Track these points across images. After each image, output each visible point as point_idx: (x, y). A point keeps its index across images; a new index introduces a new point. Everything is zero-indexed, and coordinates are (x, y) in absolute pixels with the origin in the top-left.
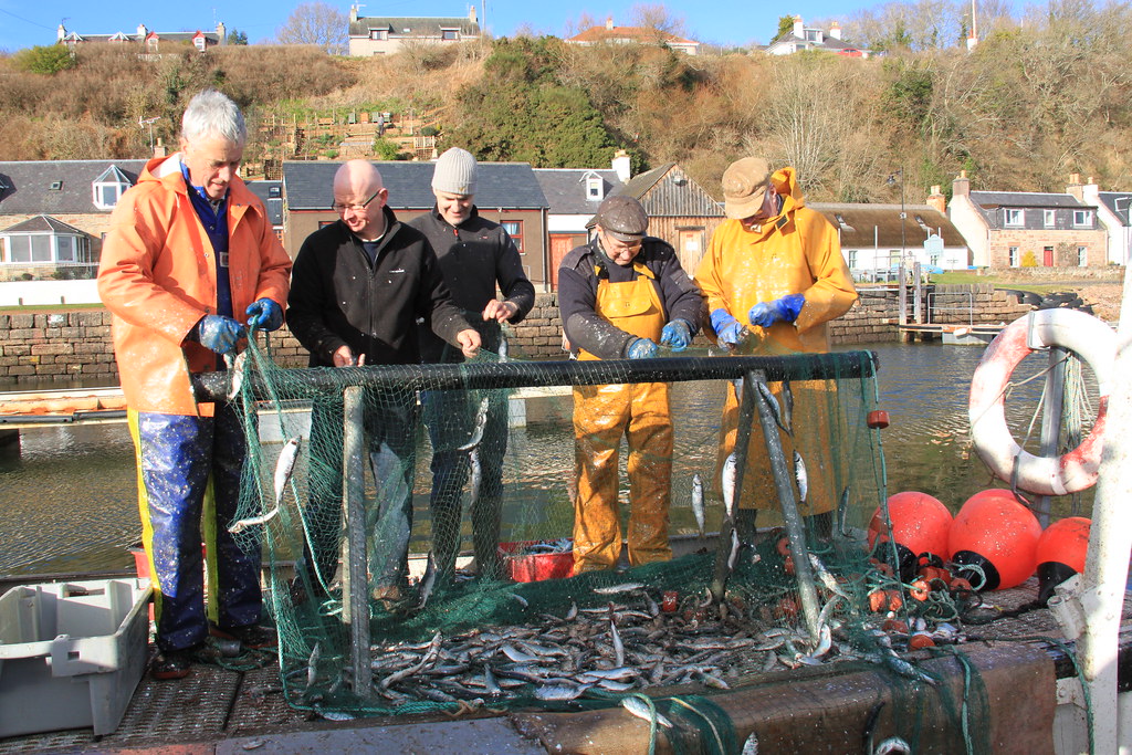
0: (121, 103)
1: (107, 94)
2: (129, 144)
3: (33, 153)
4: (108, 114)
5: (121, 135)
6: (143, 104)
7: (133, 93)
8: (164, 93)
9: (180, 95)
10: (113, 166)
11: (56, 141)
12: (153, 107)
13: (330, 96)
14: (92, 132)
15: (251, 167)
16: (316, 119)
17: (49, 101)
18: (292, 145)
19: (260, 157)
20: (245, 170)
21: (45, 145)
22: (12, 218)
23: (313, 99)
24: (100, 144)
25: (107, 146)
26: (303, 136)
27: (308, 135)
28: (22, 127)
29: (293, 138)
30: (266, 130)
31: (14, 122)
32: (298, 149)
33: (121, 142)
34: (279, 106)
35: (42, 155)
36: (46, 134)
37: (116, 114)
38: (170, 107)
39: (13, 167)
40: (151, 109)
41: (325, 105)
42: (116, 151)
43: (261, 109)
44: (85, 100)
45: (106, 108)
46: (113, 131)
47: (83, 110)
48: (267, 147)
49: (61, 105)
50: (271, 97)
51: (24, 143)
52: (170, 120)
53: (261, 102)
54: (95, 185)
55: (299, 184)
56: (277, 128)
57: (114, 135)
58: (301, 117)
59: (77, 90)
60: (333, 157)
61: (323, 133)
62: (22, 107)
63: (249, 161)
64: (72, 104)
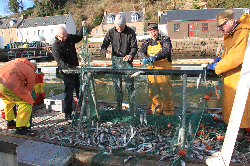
2: (139, 8)
3: (121, 10)
4: (135, 1)
5: (138, 6)
10: (135, 13)
11: (125, 8)
14: (132, 5)
15: (164, 11)
18: (173, 6)
19: (166, 9)
20: (163, 12)
21: (123, 9)
24: (133, 8)
25: (135, 8)
26: (176, 4)
28: (119, 6)
29: (174, 4)
30: (168, 3)
31: (118, 5)
32: (175, 7)
33: (138, 7)
35: (123, 11)
36: (123, 7)
37: (137, 2)
42: (136, 9)
46: (136, 5)
47: (130, 1)
48: (168, 6)
49: (126, 0)
52: (147, 2)
54: (131, 17)
55: (170, 15)
56: (170, 2)
57: (136, 6)
60: (182, 8)
61: (180, 3)
62: (120, 2)
63: (164, 10)
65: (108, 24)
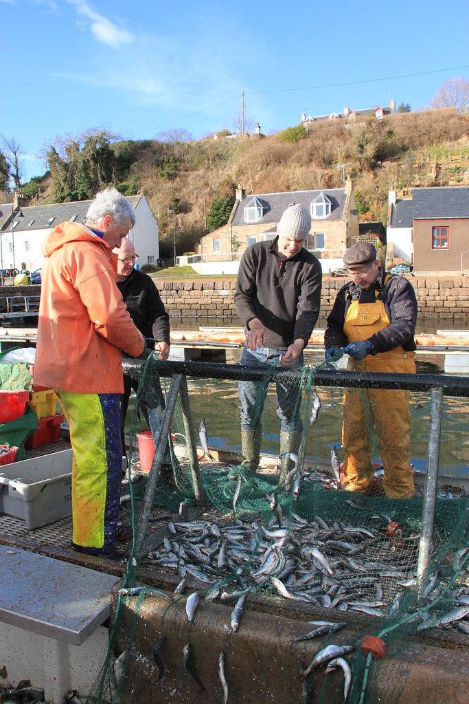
0: (331, 155)
1: (324, 151)
2: (335, 179)
3: (284, 187)
4: (324, 162)
5: (331, 174)
6: (343, 154)
7: (338, 149)
8: (355, 147)
9: (365, 147)
10: (322, 193)
11: (295, 180)
12: (349, 156)
13: (460, 141)
14: (314, 173)
15: (406, 190)
16: (449, 157)
17: (293, 157)
18: (433, 175)
19: (412, 183)
20: (402, 192)
21: (290, 182)
22: (269, 225)
23: (448, 144)
24: (319, 180)
25: (323, 181)
26: (440, 168)
27: (443, 167)
28: (279, 174)
29: (433, 170)
30: (417, 166)
31: (276, 170)
32: (436, 177)
33: (331, 178)
34: (426, 150)
35: (288, 188)
36: (291, 176)
37: (328, 162)
38: (360, 156)
39: (270, 196)
40: (348, 157)
41: (456, 147)
42: (327, 183)
43: (414, 153)
44: (312, 155)
45: (323, 159)
46: (326, 171)
47: (311, 161)
48: (417, 176)
49: (299, 159)
50: (421, 144)
51: (280, 182)
52: (359, 163)
53: (414, 148)
54: (311, 205)
55: (421, 202)
56: (423, 164)
57: (327, 174)
58: (439, 157)
59: (308, 149)
60: (459, 181)
61: (453, 166)
62: (280, 162)
63: (405, 186)
64: (305, 158)
65: (247, 224)
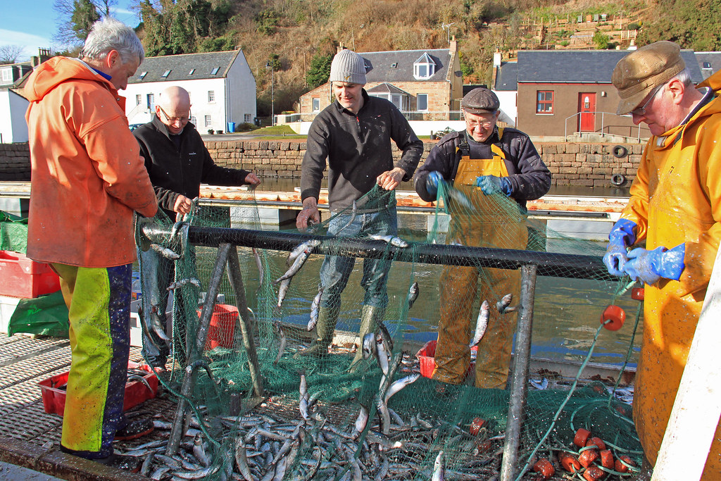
0: (436, 15)
1: (429, 10)
2: (440, 39)
3: (387, 46)
4: (429, 21)
5: (435, 34)
6: (449, 14)
7: (444, 8)
8: (461, 7)
9: (471, 8)
10: (426, 53)
11: (399, 39)
12: (455, 16)
13: (567, 4)
14: (419, 32)
15: (511, 52)
16: (556, 20)
17: (397, 15)
18: (539, 38)
19: (518, 46)
20: (507, 54)
21: (394, 41)
22: (370, 84)
23: (555, 7)
24: (423, 40)
25: (427, 41)
26: (547, 32)
27: (550, 31)
28: (383, 32)
29: (540, 33)
30: (523, 28)
31: (379, 29)
32: (543, 41)
33: (435, 38)
34: (533, 12)
35: (391, 47)
36: (394, 35)
37: (434, 22)
38: (466, 16)
39: (372, 55)
40: (453, 17)
41: (563, 10)
42: (432, 44)
43: (521, 15)
44: (417, 14)
45: (428, 18)
46: (431, 31)
47: (415, 19)
48: (523, 39)
49: (403, 17)
50: (528, 6)
51: (383, 40)
52: (464, 24)
53: (521, 10)
54: (415, 65)
55: (526, 65)
56: (530, 27)
57: (431, 34)
58: (546, 20)
59: (413, 8)
60: (565, 46)
61: (559, 30)
62: (384, 20)
63: (511, 49)
64: (409, 17)
